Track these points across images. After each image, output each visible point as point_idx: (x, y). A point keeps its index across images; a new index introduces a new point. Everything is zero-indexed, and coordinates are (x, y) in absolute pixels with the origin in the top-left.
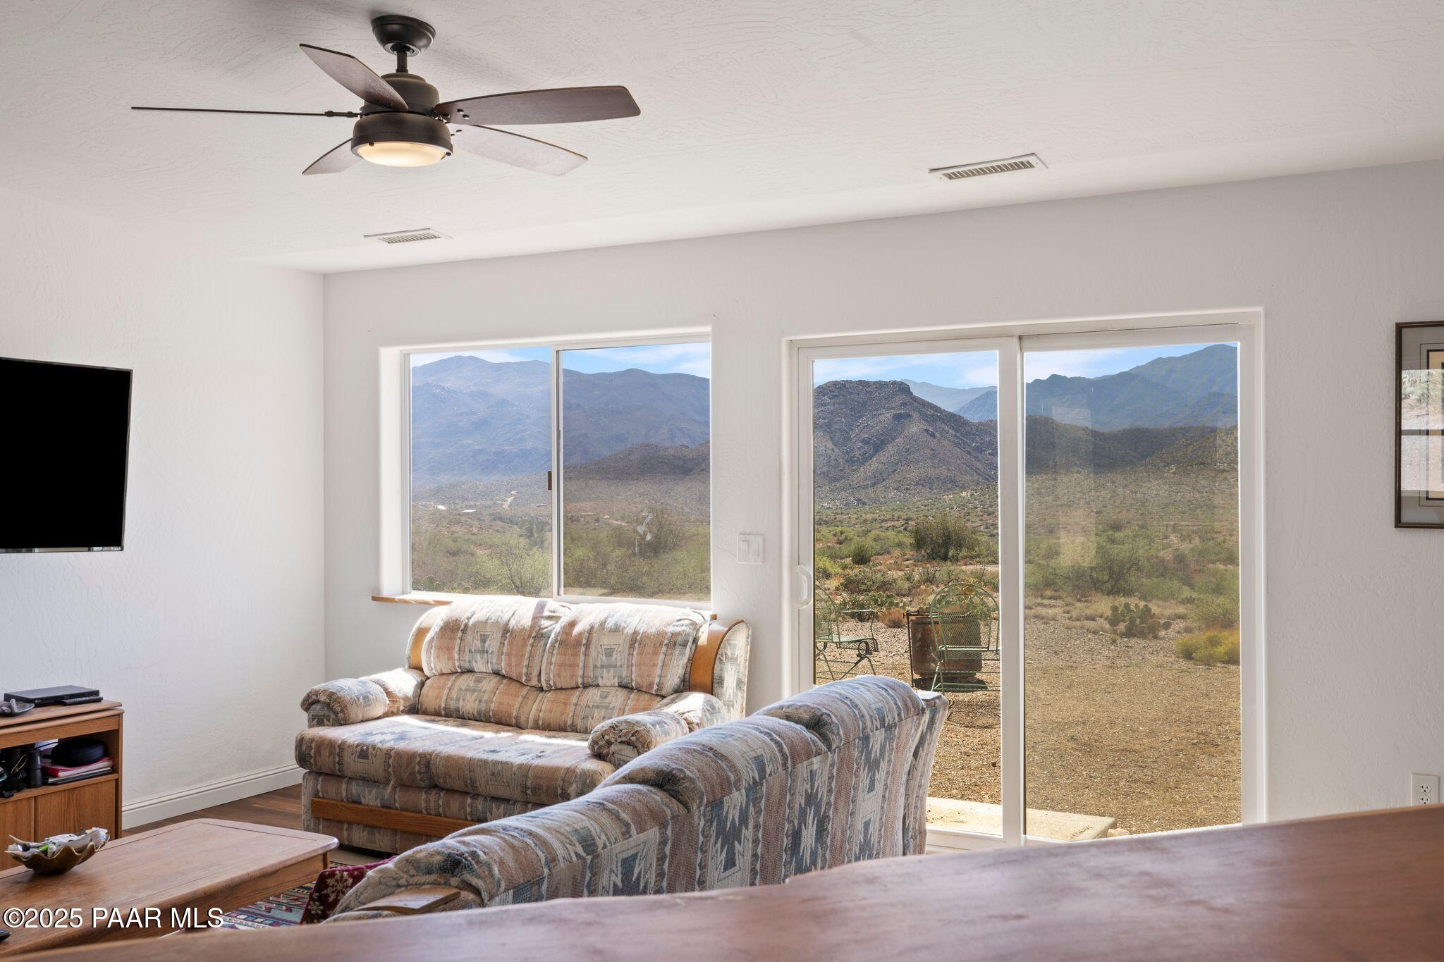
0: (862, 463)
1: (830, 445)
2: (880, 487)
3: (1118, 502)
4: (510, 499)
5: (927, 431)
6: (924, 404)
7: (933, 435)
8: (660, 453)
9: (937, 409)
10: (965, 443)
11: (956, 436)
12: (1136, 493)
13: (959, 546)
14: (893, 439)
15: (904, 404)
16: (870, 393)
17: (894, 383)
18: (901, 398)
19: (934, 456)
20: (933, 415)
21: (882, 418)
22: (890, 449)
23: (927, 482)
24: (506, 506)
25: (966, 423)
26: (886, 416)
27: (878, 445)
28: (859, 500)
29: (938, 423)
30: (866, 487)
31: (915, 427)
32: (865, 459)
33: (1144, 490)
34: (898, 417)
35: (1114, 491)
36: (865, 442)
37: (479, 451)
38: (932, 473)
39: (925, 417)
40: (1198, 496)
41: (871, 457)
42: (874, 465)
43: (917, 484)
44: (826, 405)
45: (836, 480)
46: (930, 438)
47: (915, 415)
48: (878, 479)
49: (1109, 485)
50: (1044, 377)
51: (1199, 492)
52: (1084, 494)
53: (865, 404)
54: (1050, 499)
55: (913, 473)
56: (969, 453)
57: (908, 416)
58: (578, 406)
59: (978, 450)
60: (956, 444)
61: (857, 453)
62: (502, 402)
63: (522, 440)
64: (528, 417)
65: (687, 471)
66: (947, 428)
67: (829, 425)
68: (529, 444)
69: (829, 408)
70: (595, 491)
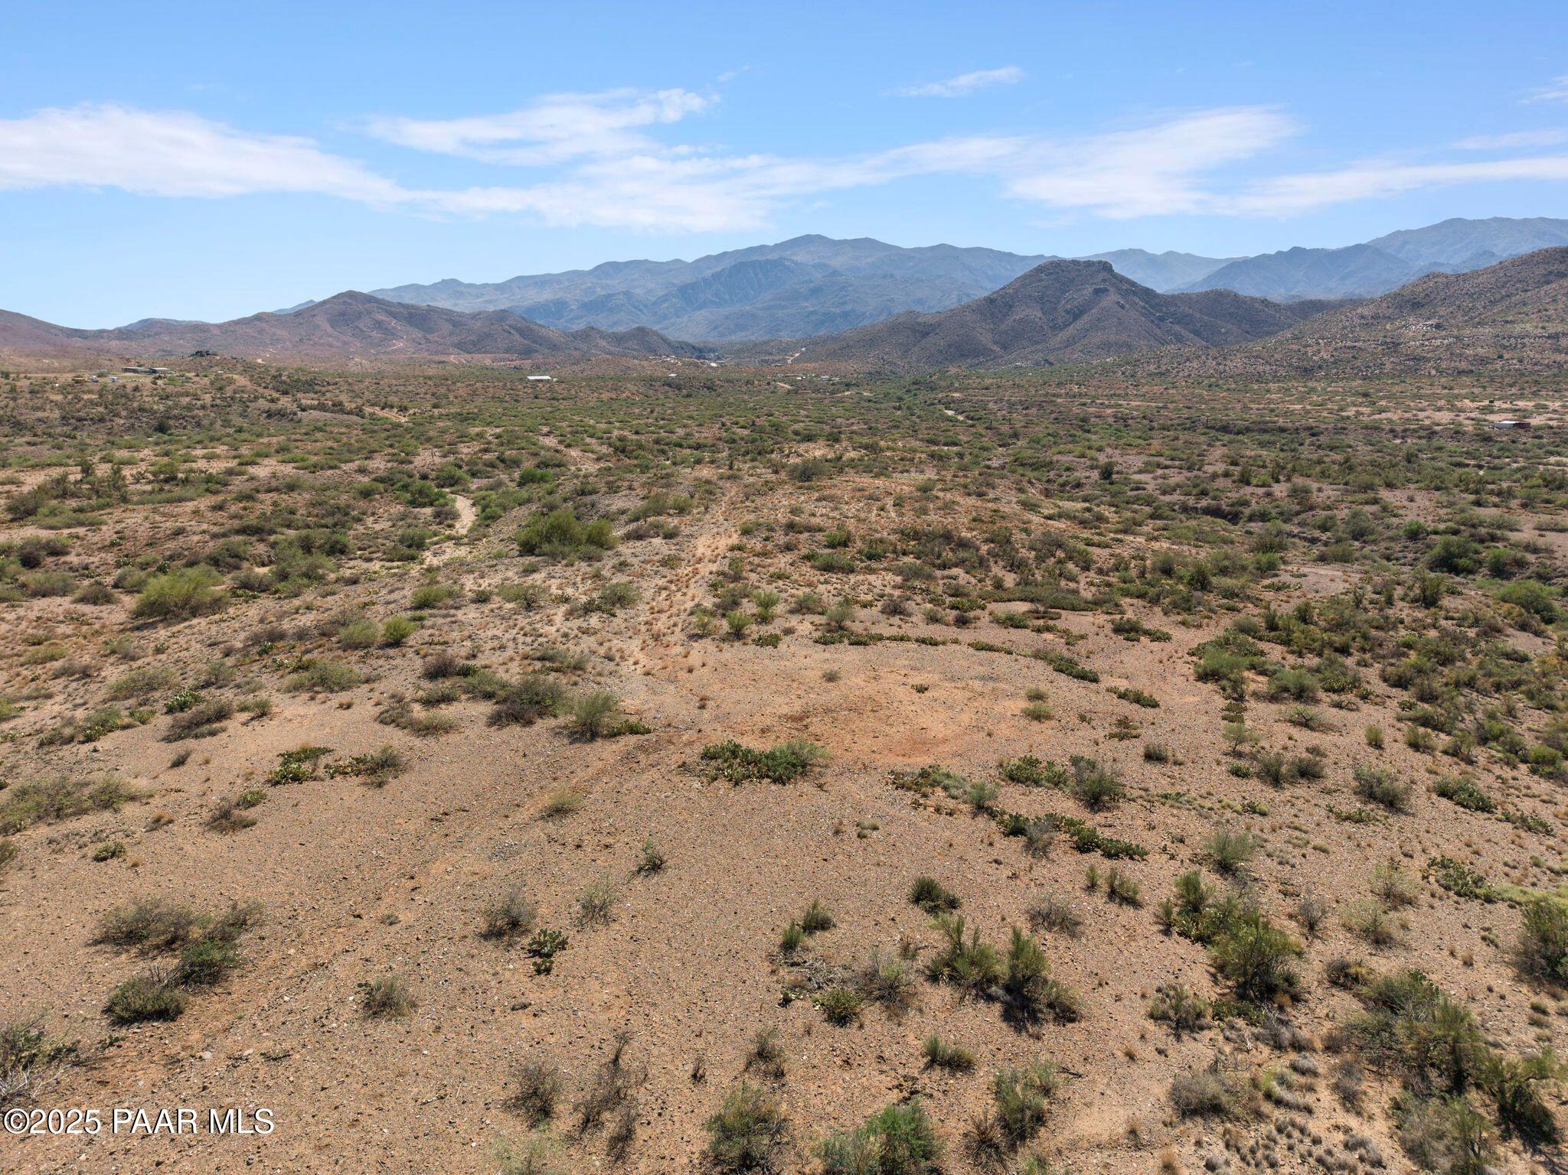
0: (1061, 330)
1: (1039, 314)
4: (796, 355)
5: (1118, 303)
6: (1123, 280)
7: (1122, 307)
8: (920, 320)
9: (1133, 284)
10: (1151, 313)
11: (1144, 307)
14: (1090, 310)
15: (1104, 280)
16: (1079, 270)
17: (1100, 262)
18: (1103, 275)
19: (1120, 324)
21: (1085, 292)
22: (1086, 318)
24: (791, 360)
25: (1157, 296)
26: (1088, 290)
27: (1076, 315)
28: (1046, 360)
29: (1131, 297)
30: (1059, 349)
31: (1113, 297)
32: (1067, 325)
34: (1097, 292)
36: (1068, 312)
37: (812, 313)
38: (1112, 338)
39: (1119, 290)
41: (1069, 325)
42: (1070, 331)
43: (1098, 347)
44: (1042, 281)
45: (1037, 343)
46: (1119, 309)
47: (1112, 290)
48: (1070, 343)
50: (1286, 249)
53: (1073, 280)
55: (1097, 338)
56: (1153, 322)
57: (1106, 290)
58: (892, 276)
59: (1162, 319)
60: (1142, 314)
61: (1060, 321)
62: (835, 273)
63: (844, 303)
64: (851, 285)
65: (925, 335)
66: (1138, 300)
67: (1042, 298)
68: (848, 307)
69: (1044, 283)
70: (853, 350)
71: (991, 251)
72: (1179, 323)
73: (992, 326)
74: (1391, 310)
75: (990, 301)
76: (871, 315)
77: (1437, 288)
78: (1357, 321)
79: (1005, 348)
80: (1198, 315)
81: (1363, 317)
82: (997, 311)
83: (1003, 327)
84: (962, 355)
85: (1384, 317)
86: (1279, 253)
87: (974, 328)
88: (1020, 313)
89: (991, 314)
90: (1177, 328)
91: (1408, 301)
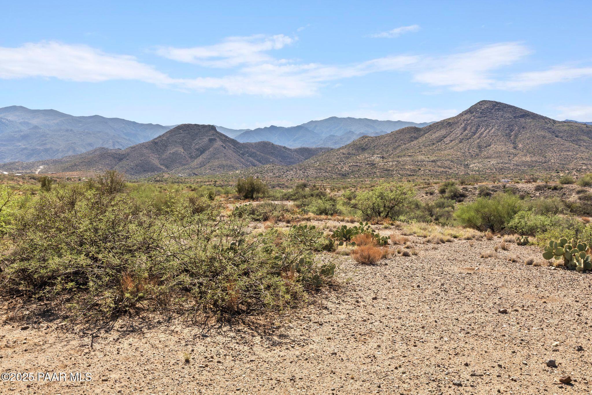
0: (196, 158)
1: (183, 151)
2: (203, 168)
3: (297, 176)
4: (39, 170)
5: (222, 146)
6: (221, 135)
7: (225, 148)
8: (109, 152)
9: (226, 137)
10: (238, 151)
11: (234, 148)
12: (304, 172)
13: (258, 192)
14: (209, 149)
15: (213, 135)
16: (200, 129)
17: (209, 126)
18: (212, 132)
19: (225, 156)
20: (225, 139)
21: (204, 140)
22: (207, 153)
23: (222, 166)
24: (37, 173)
25: (238, 143)
26: (206, 140)
27: (202, 151)
28: (194, 174)
29: (227, 143)
30: (197, 168)
31: (218, 143)
32: (197, 156)
33: (308, 172)
34: (211, 140)
35: (296, 172)
36: (197, 150)
37: (24, 149)
38: (224, 163)
39: (221, 139)
40: (327, 174)
41: (199, 156)
42: (200, 159)
43: (218, 167)
44: (181, 133)
45: (184, 165)
46: (223, 149)
47: (218, 139)
48: (202, 165)
49: (294, 169)
50: (268, 126)
51: (328, 173)
52: (284, 173)
53: (197, 134)
54: (271, 174)
55: (216, 163)
56: (239, 155)
57: (215, 140)
58: (71, 130)
59: (243, 154)
60: (234, 152)
61: (194, 154)
62: (36, 127)
63: (45, 144)
64: (48, 134)
65: (120, 160)
66: (230, 145)
67: (182, 142)
68: (48, 146)
69: (183, 135)
70: (79, 167)
71: (124, 120)
72: (251, 156)
73: (158, 156)
74: (354, 151)
75: (155, 143)
76: (63, 151)
77: (369, 142)
78: (342, 156)
79: (167, 167)
80: (258, 153)
81: (344, 154)
82: (159, 148)
83: (164, 156)
84: (145, 171)
85: (352, 154)
86: (266, 128)
87: (149, 157)
88: (172, 150)
89: (157, 150)
90: (251, 159)
91: (360, 147)
